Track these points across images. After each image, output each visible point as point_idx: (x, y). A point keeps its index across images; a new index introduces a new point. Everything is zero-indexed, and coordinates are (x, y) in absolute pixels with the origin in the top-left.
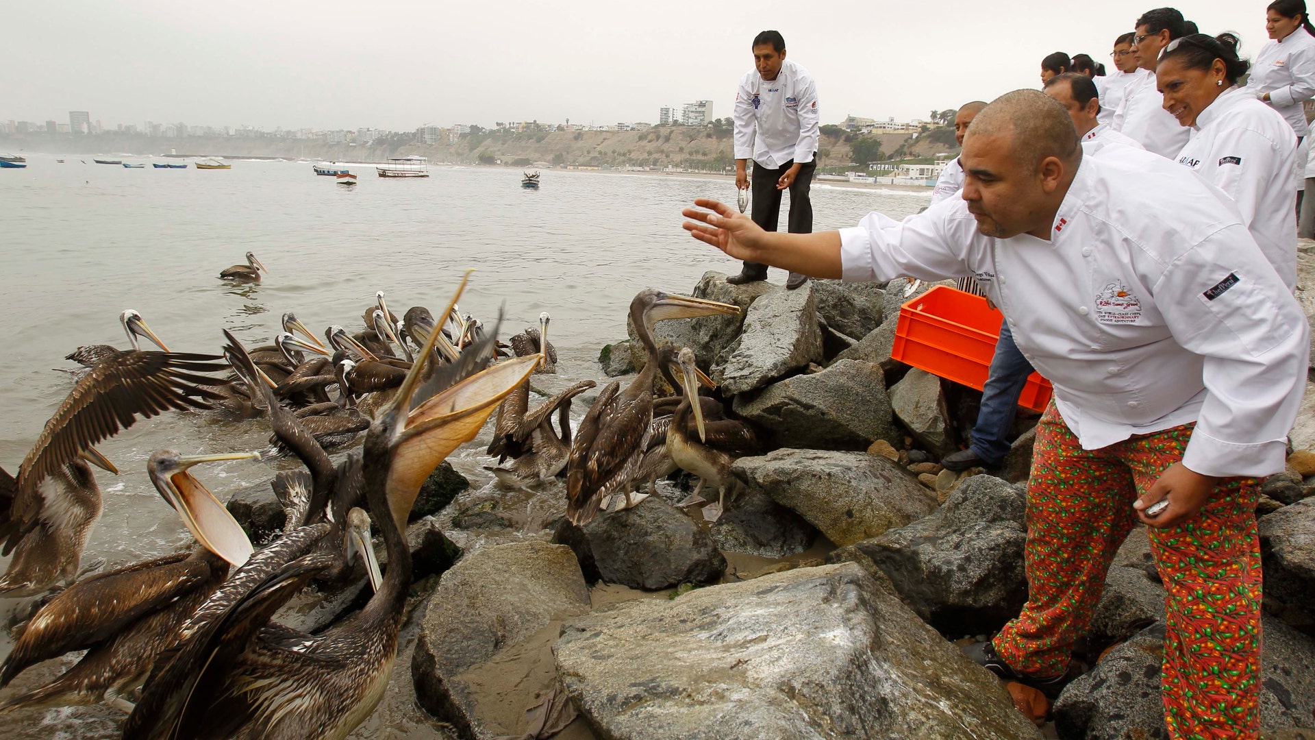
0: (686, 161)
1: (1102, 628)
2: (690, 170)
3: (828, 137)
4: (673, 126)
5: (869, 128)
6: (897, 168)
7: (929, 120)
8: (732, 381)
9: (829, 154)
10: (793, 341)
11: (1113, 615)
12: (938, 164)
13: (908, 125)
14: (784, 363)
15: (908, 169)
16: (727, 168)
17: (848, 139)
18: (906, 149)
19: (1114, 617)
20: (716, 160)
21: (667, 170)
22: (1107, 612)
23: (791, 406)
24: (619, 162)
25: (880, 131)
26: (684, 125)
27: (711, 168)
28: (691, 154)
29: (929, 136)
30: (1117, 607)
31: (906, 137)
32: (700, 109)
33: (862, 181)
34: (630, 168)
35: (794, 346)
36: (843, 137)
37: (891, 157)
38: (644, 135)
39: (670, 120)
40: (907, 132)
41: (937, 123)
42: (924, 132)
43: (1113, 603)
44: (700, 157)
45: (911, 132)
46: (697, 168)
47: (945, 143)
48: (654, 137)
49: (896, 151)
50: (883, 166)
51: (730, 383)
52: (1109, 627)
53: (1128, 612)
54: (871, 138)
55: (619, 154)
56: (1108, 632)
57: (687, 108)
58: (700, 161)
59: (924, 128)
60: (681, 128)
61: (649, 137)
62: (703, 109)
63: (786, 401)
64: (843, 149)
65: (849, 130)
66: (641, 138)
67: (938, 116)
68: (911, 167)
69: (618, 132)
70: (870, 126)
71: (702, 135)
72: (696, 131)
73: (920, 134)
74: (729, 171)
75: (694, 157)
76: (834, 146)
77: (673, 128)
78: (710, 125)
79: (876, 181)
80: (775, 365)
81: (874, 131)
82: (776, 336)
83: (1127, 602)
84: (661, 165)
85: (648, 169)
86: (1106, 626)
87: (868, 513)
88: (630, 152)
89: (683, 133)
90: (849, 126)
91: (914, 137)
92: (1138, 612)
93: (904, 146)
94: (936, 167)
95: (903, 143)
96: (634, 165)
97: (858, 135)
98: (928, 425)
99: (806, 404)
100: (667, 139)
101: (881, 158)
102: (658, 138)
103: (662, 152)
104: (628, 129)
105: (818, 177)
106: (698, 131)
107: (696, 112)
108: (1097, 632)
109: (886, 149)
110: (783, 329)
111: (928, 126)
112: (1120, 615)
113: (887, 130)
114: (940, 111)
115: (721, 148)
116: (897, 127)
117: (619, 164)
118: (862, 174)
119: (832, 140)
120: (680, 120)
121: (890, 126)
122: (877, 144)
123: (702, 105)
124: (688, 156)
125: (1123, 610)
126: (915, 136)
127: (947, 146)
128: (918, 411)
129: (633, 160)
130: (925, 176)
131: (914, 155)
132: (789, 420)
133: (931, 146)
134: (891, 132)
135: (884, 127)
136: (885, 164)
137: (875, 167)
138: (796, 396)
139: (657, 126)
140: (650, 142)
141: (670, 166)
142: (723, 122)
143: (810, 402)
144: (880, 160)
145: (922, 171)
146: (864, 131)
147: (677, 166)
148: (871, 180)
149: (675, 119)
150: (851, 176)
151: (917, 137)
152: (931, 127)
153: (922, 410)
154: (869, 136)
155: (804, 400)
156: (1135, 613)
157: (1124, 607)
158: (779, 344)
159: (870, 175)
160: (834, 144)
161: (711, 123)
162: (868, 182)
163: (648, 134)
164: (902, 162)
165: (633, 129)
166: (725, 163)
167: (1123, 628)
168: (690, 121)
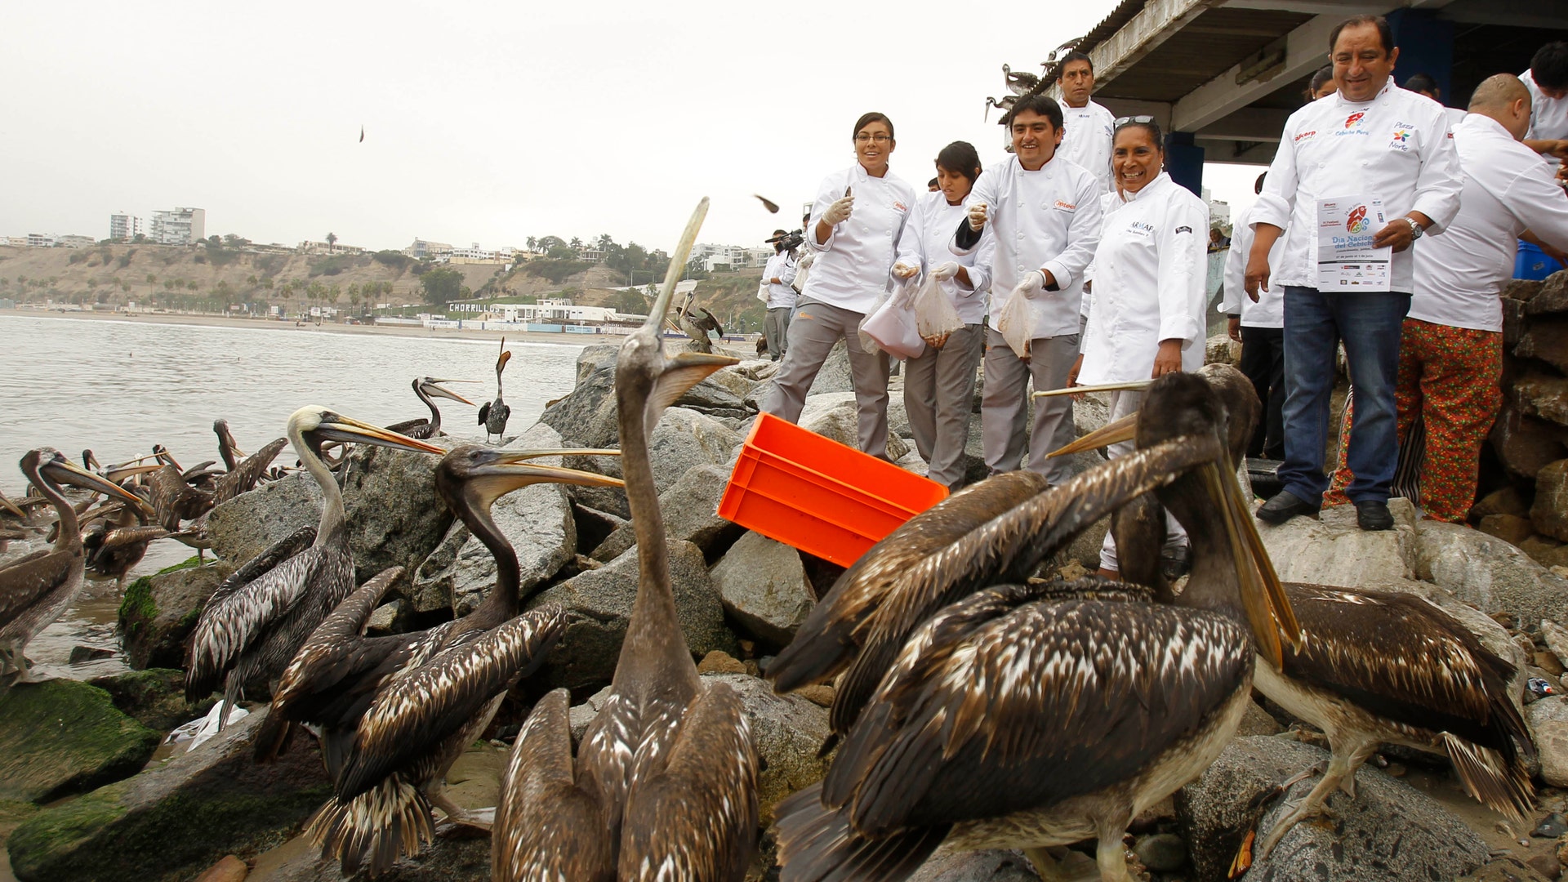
0: (161, 296)
1: (1215, 821)
2: (167, 311)
3: (388, 266)
4: (134, 242)
5: (446, 256)
6: (488, 309)
7: (525, 248)
8: (475, 596)
9: (391, 290)
10: (560, 521)
11: (1225, 798)
12: (542, 303)
13: (498, 254)
14: (556, 557)
15: (502, 311)
16: (233, 308)
17: (418, 270)
18: (497, 285)
19: (1226, 802)
20: (213, 295)
21: (126, 309)
22: (1215, 797)
23: (582, 622)
24: (33, 296)
25: (461, 261)
26: (155, 242)
27: (205, 308)
28: (169, 285)
29: (527, 269)
30: (1227, 788)
31: (497, 269)
32: (183, 220)
33: (441, 326)
34: (54, 306)
35: (563, 529)
36: (410, 268)
37: (477, 295)
38: (79, 254)
39: (130, 233)
40: (497, 263)
41: (536, 253)
42: (519, 263)
43: (1221, 783)
44: (185, 291)
45: (502, 262)
46: (181, 307)
47: (547, 277)
48: (101, 259)
49: (484, 287)
50: (468, 306)
51: (473, 600)
52: (1223, 816)
53: (1243, 789)
54: (449, 270)
55: (33, 284)
56: (1224, 823)
57: (160, 217)
58: (185, 297)
59: (520, 258)
60: (149, 246)
61: (92, 259)
62: (189, 221)
63: (573, 614)
64: (409, 283)
65: (418, 258)
66: (74, 259)
67: (537, 244)
68: (507, 307)
69: (29, 249)
70: (447, 253)
71: (186, 258)
72: (176, 251)
73: (515, 265)
74: (235, 311)
75: (175, 291)
76: (396, 280)
77: (136, 246)
78: (200, 245)
79: (460, 326)
80: (544, 562)
81: (453, 260)
82: (529, 518)
83: (1237, 777)
84: (115, 302)
85: (89, 307)
86: (1219, 817)
87: (790, 756)
88: (54, 280)
89: (154, 254)
90: (418, 253)
91: (507, 269)
92: (1255, 785)
93: (494, 280)
94: (539, 307)
95: (493, 276)
96: (62, 301)
97: (430, 265)
98: (796, 615)
99: (604, 614)
100: (125, 262)
101: (466, 296)
102: (107, 260)
103: (117, 281)
104: (49, 244)
105: (377, 320)
106: (181, 253)
107: (177, 224)
108: (1210, 829)
109: (471, 284)
110: (537, 506)
111: (525, 256)
112: (1233, 796)
113: (471, 260)
114: (538, 238)
115: (221, 278)
116: (484, 256)
117: (33, 299)
118: (440, 317)
119: (394, 270)
120: (148, 234)
121: (474, 254)
122: (458, 277)
123: (185, 214)
124: (164, 289)
125: (1235, 789)
126: (508, 267)
127: (550, 281)
128: (775, 598)
129: (60, 293)
130: (525, 319)
131: (509, 292)
132: (578, 643)
133: (530, 280)
134: (477, 262)
135: (467, 256)
136: (471, 304)
137: (457, 308)
138: (588, 605)
139: (104, 243)
140: (92, 265)
141: (132, 304)
142: (223, 241)
143: (610, 610)
144: (464, 297)
145: (522, 313)
146: (440, 259)
147: (144, 303)
148: (454, 324)
149: (138, 232)
150: (426, 319)
151: (511, 269)
152: (529, 256)
153: (781, 596)
154: (447, 267)
155: (600, 609)
156: (1252, 788)
157: (1236, 784)
158: (536, 528)
159: (452, 317)
160: (399, 276)
161: (202, 241)
162: (449, 327)
163: (89, 253)
164: (494, 300)
165: (58, 245)
166: (228, 301)
167: (1241, 812)
168: (166, 237)
